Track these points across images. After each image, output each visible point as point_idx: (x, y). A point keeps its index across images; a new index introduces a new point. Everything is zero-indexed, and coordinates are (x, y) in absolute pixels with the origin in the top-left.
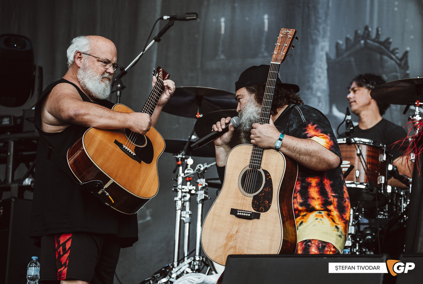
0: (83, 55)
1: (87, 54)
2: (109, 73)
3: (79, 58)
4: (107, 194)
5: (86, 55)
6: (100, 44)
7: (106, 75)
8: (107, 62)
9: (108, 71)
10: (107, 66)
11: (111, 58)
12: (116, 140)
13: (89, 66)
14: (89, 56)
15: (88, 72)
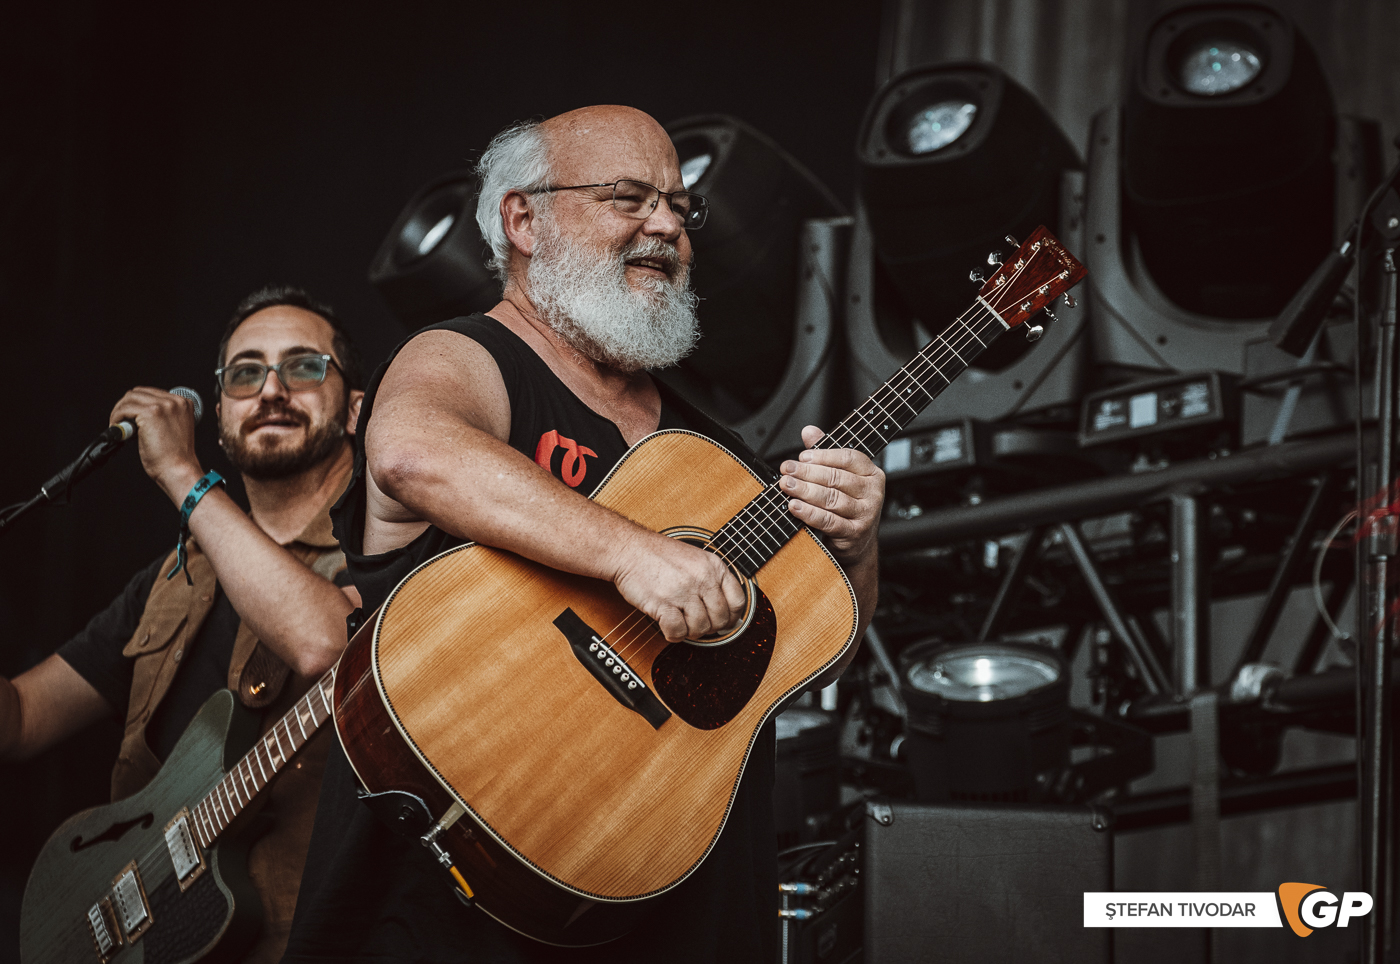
0: (532, 200)
1: (543, 191)
2: (658, 234)
3: (520, 218)
4: (444, 857)
5: (542, 195)
6: (586, 131)
7: (646, 247)
8: (636, 193)
9: (650, 227)
10: (641, 210)
11: (648, 171)
12: (569, 609)
13: (562, 234)
14: (554, 194)
15: (564, 261)
